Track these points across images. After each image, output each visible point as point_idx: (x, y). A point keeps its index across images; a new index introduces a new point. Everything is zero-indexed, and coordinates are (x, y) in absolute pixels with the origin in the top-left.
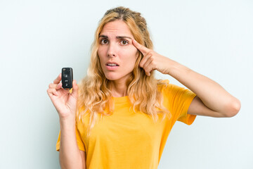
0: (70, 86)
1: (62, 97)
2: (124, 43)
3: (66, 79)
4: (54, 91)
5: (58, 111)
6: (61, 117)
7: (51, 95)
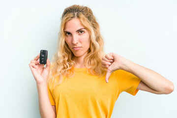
0: (45, 63)
1: (39, 70)
2: (81, 32)
3: (43, 57)
4: (34, 65)
5: (36, 79)
6: (38, 83)
7: (32, 67)
